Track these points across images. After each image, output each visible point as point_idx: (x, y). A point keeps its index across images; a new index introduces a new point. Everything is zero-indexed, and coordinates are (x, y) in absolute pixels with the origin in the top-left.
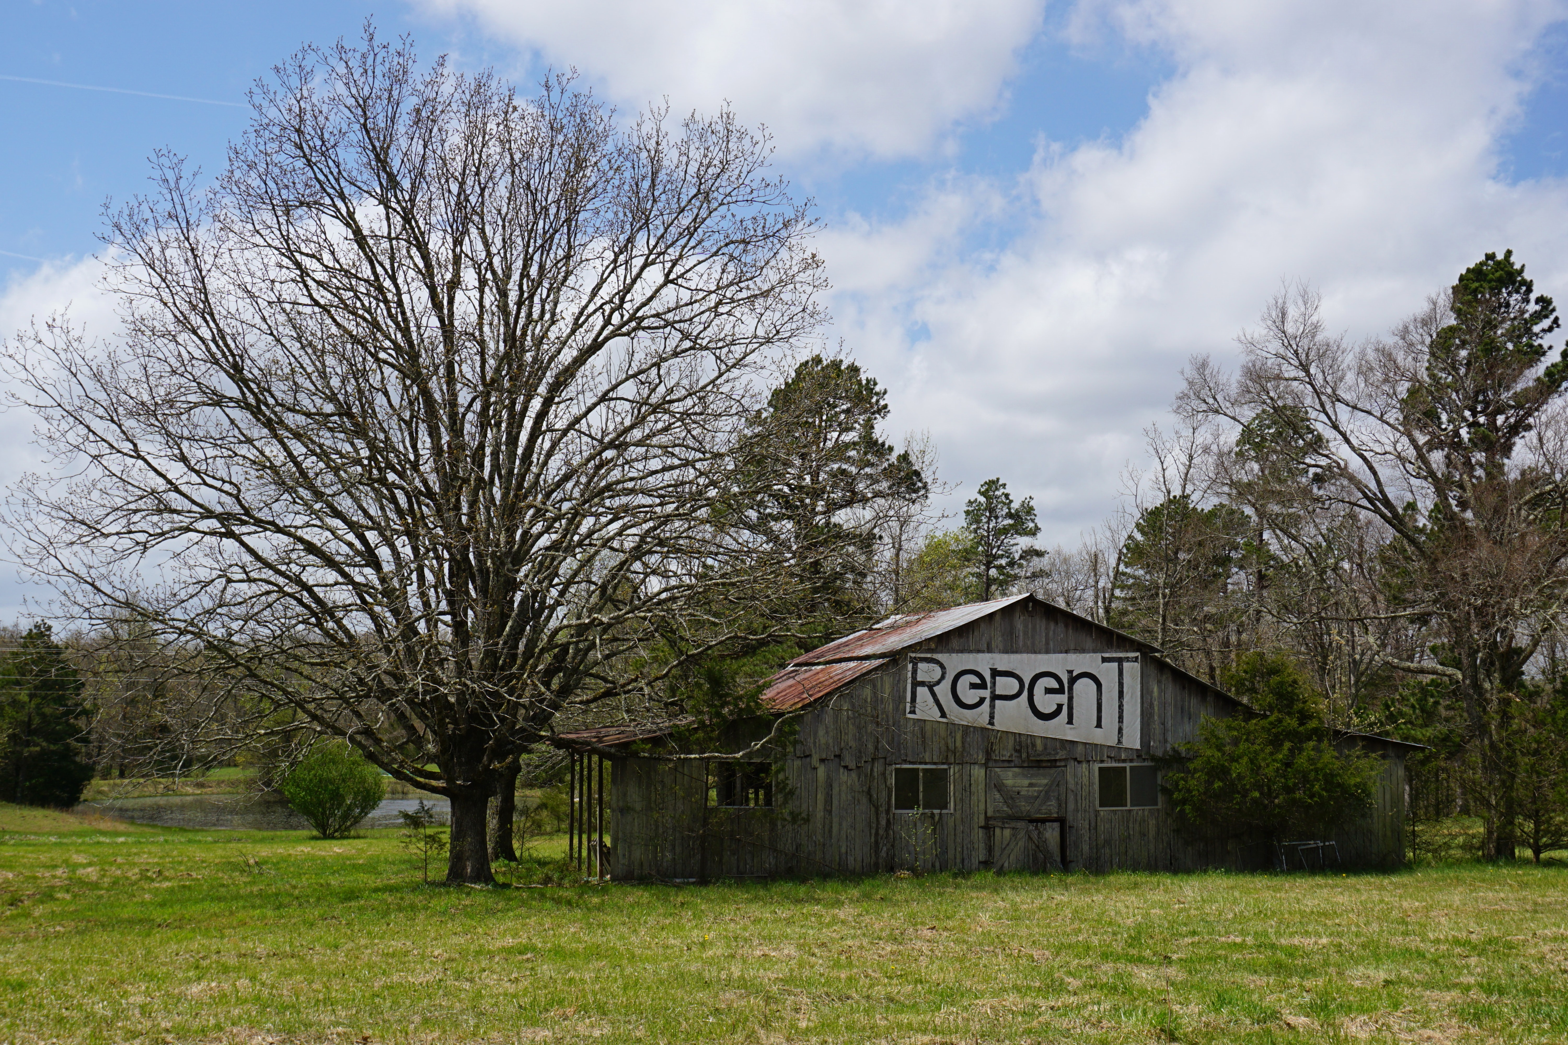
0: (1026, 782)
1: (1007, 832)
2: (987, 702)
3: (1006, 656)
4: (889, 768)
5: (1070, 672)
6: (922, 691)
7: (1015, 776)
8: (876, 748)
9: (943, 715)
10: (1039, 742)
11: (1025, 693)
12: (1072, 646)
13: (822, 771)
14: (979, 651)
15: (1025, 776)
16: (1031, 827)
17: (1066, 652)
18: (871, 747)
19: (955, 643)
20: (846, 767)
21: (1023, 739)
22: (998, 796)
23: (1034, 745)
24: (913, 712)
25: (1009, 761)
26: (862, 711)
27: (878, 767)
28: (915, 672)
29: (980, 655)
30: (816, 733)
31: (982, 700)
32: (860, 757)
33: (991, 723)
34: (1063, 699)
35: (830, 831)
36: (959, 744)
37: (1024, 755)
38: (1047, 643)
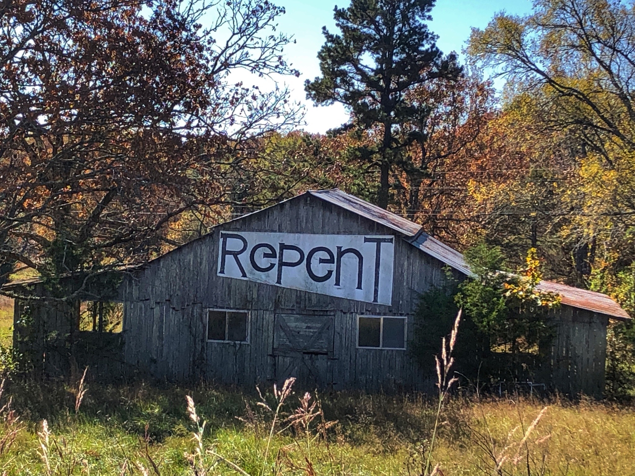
0: (304, 325)
1: (288, 360)
2: (276, 267)
3: (292, 235)
4: (205, 310)
5: (339, 248)
6: (229, 258)
7: (297, 320)
8: (196, 296)
9: (244, 275)
10: (314, 298)
11: (305, 261)
12: (342, 229)
13: (157, 310)
14: (272, 231)
15: (303, 321)
16: (307, 357)
17: (338, 233)
18: (192, 296)
19: (255, 224)
20: (174, 308)
21: (302, 294)
22: (282, 334)
23: (310, 300)
24: (222, 272)
25: (292, 310)
26: (186, 270)
27: (197, 310)
28: (224, 243)
29: (273, 234)
31: (272, 266)
32: (184, 302)
33: (279, 282)
34: (334, 266)
35: (162, 351)
36: (255, 296)
37: (303, 306)
38: (323, 227)
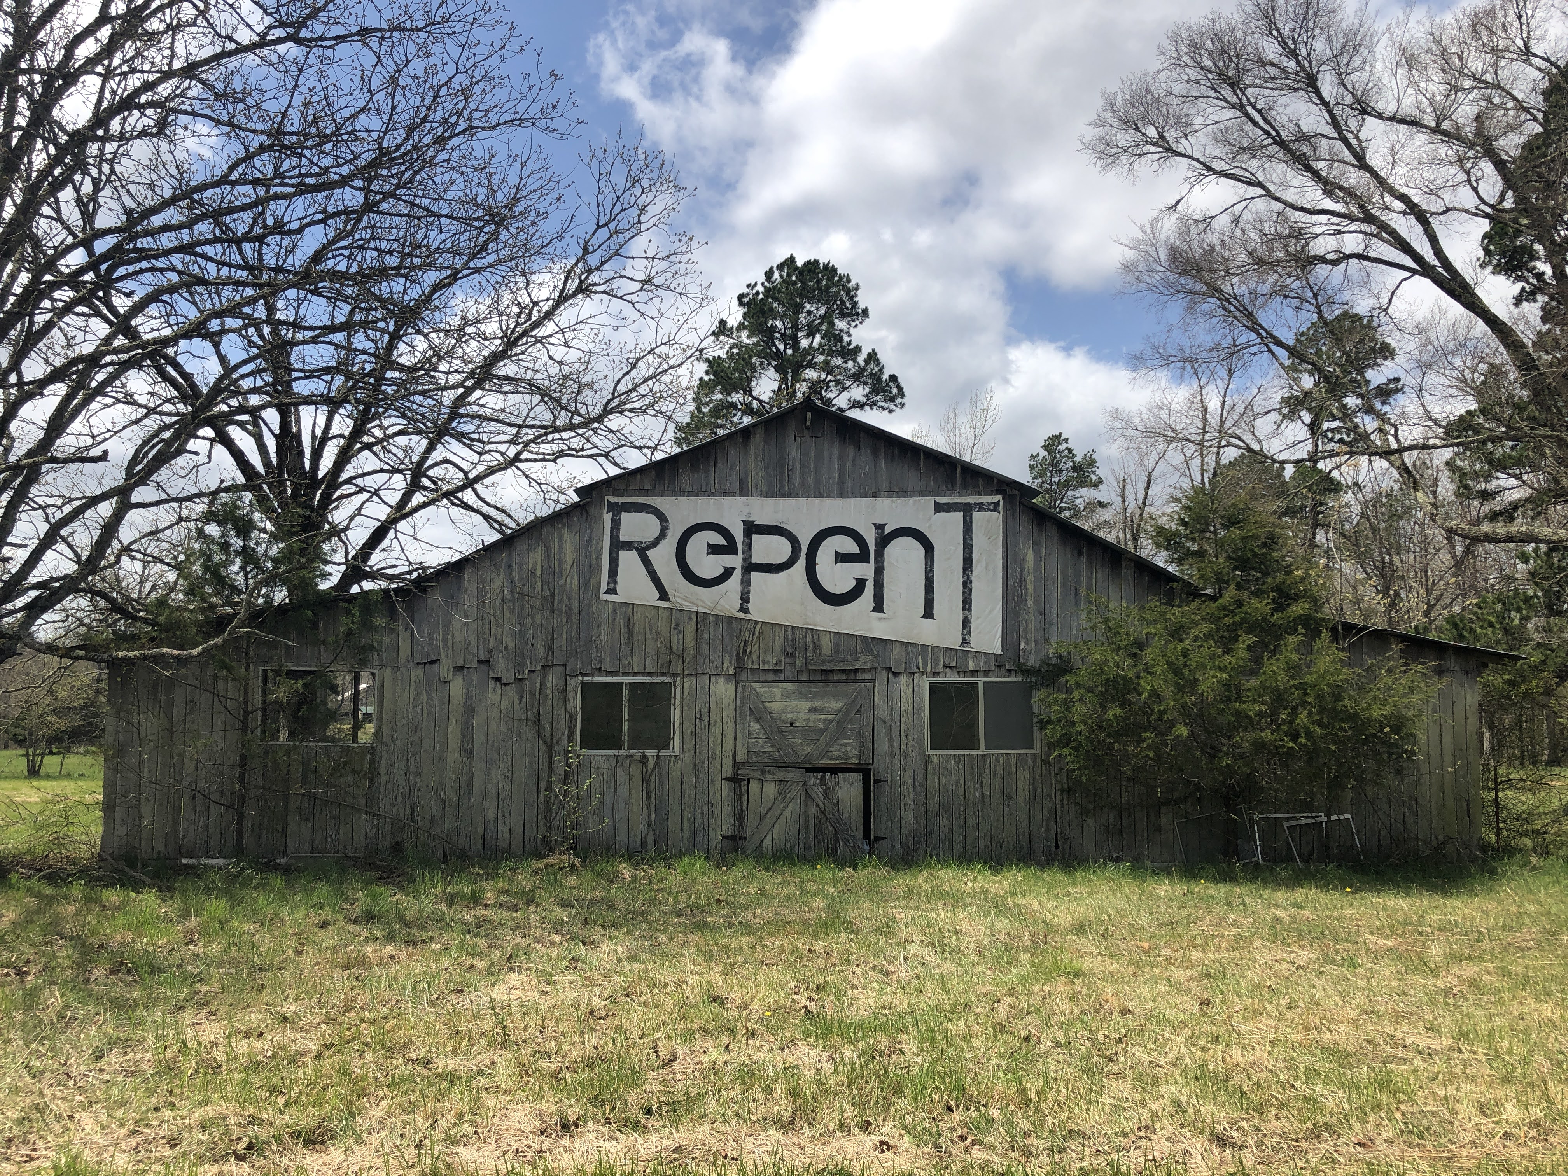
0: (805, 706)
1: (770, 789)
2: (737, 575)
3: (770, 501)
4: (572, 682)
5: (880, 527)
6: (628, 559)
7: (786, 696)
8: (550, 649)
9: (664, 595)
10: (825, 641)
11: (802, 562)
12: (885, 486)
13: (457, 687)
14: (725, 494)
15: (805, 697)
16: (814, 780)
17: (875, 495)
18: (540, 647)
19: (685, 479)
20: (498, 680)
21: (799, 635)
22: (755, 728)
23: (817, 646)
24: (612, 591)
25: (776, 672)
26: (527, 589)
27: (553, 679)
28: (616, 525)
29: (727, 501)
30: (447, 626)
31: (728, 573)
32: (521, 665)
33: (744, 609)
34: (866, 570)
35: (470, 784)
36: (690, 642)
37: (800, 662)
38: (842, 481)
